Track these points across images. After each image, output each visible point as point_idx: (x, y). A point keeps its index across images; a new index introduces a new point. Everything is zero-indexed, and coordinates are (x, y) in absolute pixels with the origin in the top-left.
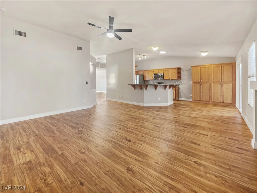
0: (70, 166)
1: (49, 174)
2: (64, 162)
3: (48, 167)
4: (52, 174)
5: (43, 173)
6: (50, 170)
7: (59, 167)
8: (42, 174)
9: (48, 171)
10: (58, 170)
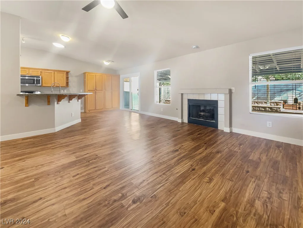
0: (237, 184)
1: (261, 199)
2: (235, 192)
3: (255, 206)
4: (258, 196)
5: (265, 206)
6: (257, 201)
7: (245, 193)
8: (267, 206)
9: (259, 202)
10: (250, 193)
